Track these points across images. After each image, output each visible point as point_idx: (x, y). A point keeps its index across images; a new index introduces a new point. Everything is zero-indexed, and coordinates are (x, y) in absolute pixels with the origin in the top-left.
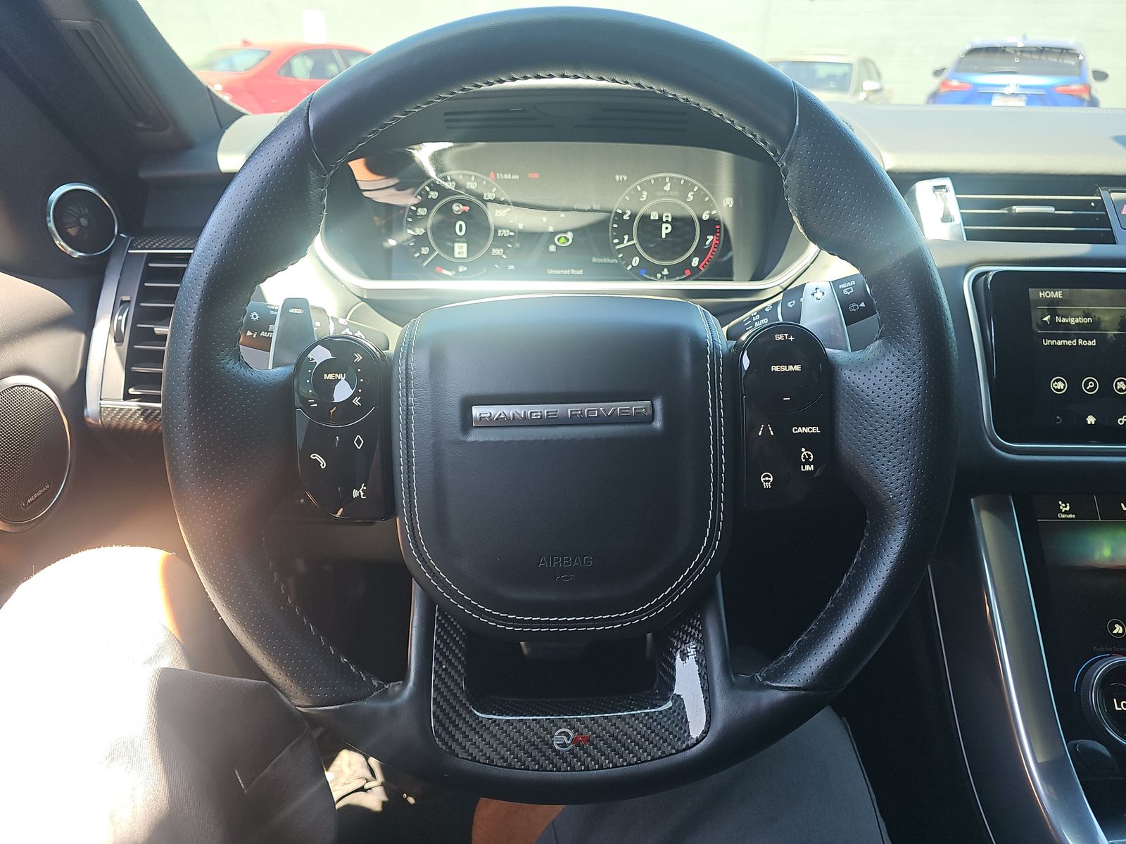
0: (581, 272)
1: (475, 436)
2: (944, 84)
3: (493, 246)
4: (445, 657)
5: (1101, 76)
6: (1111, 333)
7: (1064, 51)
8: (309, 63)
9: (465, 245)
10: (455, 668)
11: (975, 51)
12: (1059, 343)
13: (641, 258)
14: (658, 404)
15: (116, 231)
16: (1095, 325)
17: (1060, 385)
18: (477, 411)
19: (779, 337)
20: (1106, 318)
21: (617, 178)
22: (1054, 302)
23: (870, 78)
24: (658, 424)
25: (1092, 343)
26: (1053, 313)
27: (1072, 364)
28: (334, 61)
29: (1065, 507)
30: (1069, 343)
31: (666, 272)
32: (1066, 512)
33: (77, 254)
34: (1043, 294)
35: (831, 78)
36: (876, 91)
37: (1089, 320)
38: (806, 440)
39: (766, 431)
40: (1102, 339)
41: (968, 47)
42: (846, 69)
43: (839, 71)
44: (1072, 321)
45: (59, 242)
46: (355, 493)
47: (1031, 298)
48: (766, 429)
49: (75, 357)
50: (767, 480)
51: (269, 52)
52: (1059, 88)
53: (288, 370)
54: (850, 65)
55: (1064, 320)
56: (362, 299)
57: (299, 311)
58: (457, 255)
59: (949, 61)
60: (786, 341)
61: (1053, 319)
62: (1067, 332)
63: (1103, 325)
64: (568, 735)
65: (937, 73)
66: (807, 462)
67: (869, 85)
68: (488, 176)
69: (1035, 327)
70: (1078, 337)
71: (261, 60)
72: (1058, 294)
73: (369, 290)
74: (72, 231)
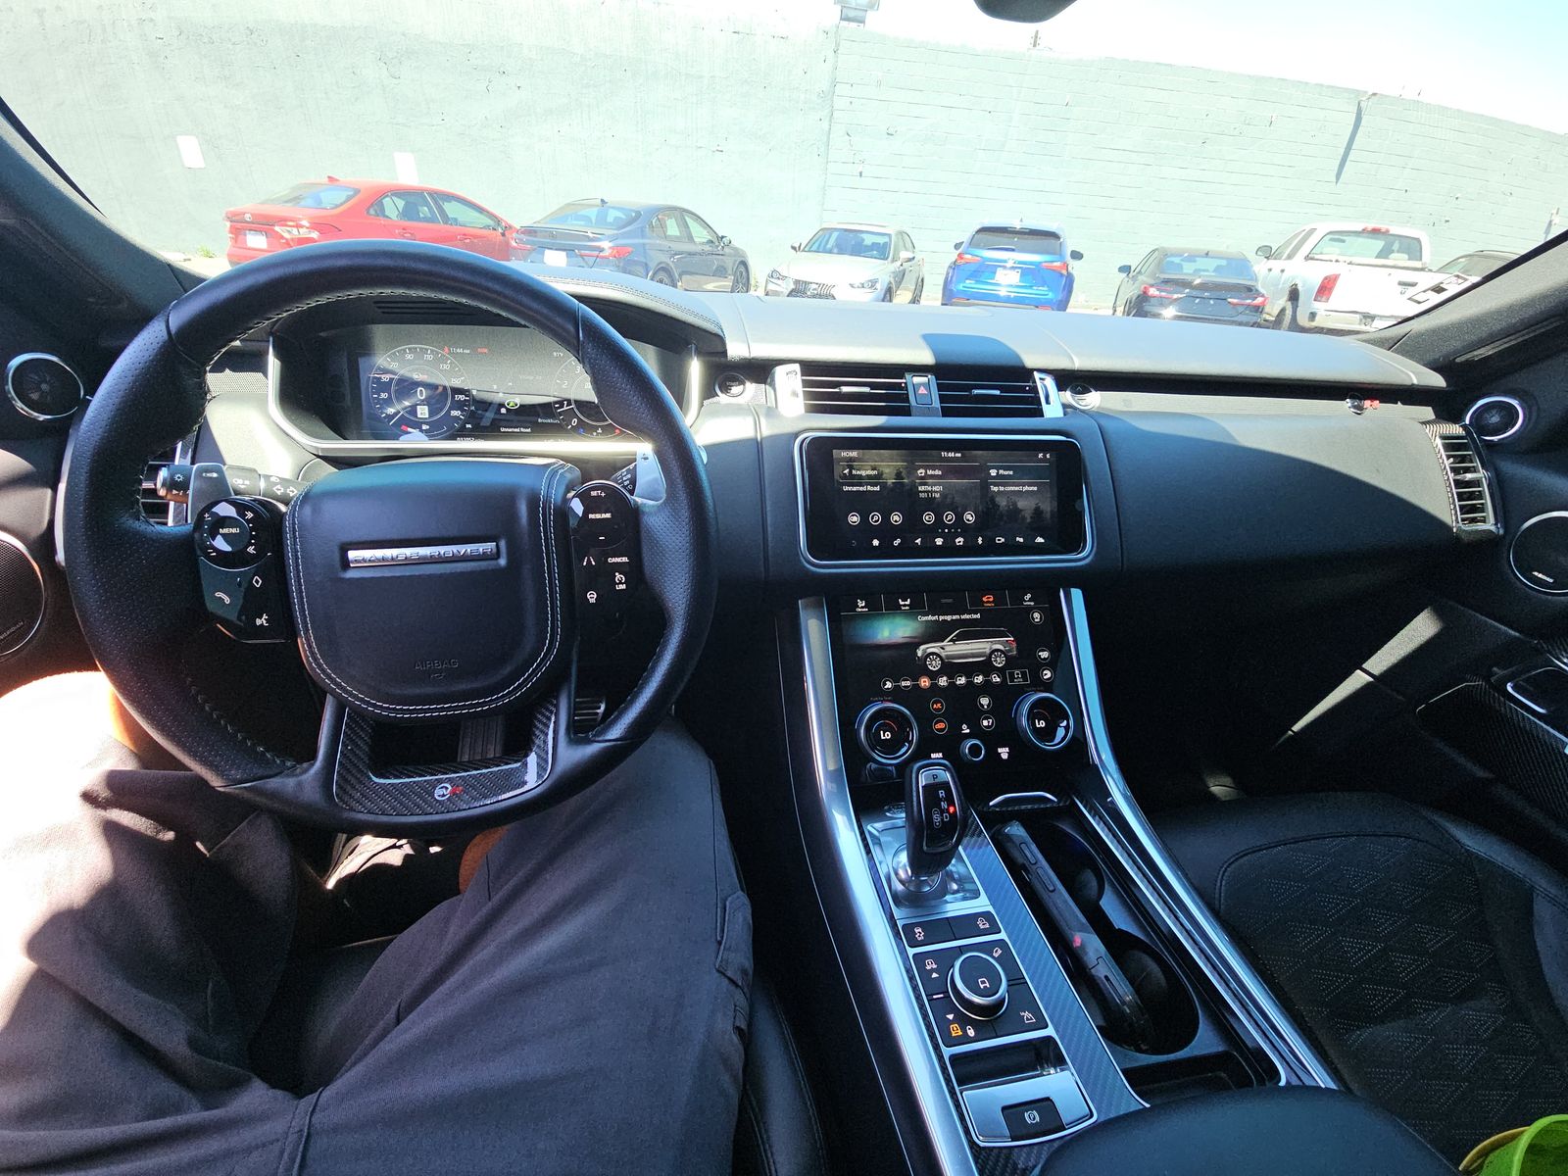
0: (529, 430)
1: (350, 574)
2: (960, 256)
3: (451, 409)
4: (352, 740)
5: (1077, 255)
6: (890, 482)
7: (1054, 236)
8: (401, 204)
9: (426, 407)
10: (360, 748)
11: (984, 230)
12: (855, 489)
13: (579, 419)
14: (503, 544)
15: (82, 393)
16: (879, 476)
17: (855, 519)
18: (352, 554)
19: (594, 493)
20: (887, 471)
21: (555, 354)
22: (851, 459)
23: (906, 250)
24: (503, 562)
25: (878, 488)
26: (851, 468)
27: (864, 504)
28: (427, 204)
29: (861, 603)
30: (861, 489)
31: (600, 431)
32: (862, 607)
33: (42, 417)
34: (844, 454)
35: (875, 246)
36: (910, 260)
37: (875, 472)
38: (618, 567)
39: (589, 561)
40: (884, 486)
41: (979, 227)
42: (886, 239)
43: (881, 240)
44: (863, 473)
45: (19, 405)
46: (258, 622)
47: (834, 457)
48: (589, 560)
49: (42, 509)
50: (592, 597)
51: (357, 191)
52: (1044, 264)
53: (188, 528)
54: (889, 235)
55: (858, 472)
56: (318, 456)
57: (215, 475)
58: (419, 416)
59: (965, 237)
60: (598, 496)
61: (850, 472)
62: (859, 480)
63: (884, 476)
64: (447, 788)
65: (957, 246)
66: (621, 583)
67: (904, 255)
68: (443, 350)
69: (836, 477)
70: (868, 484)
71: (349, 198)
72: (854, 454)
73: (323, 449)
74: (35, 396)
